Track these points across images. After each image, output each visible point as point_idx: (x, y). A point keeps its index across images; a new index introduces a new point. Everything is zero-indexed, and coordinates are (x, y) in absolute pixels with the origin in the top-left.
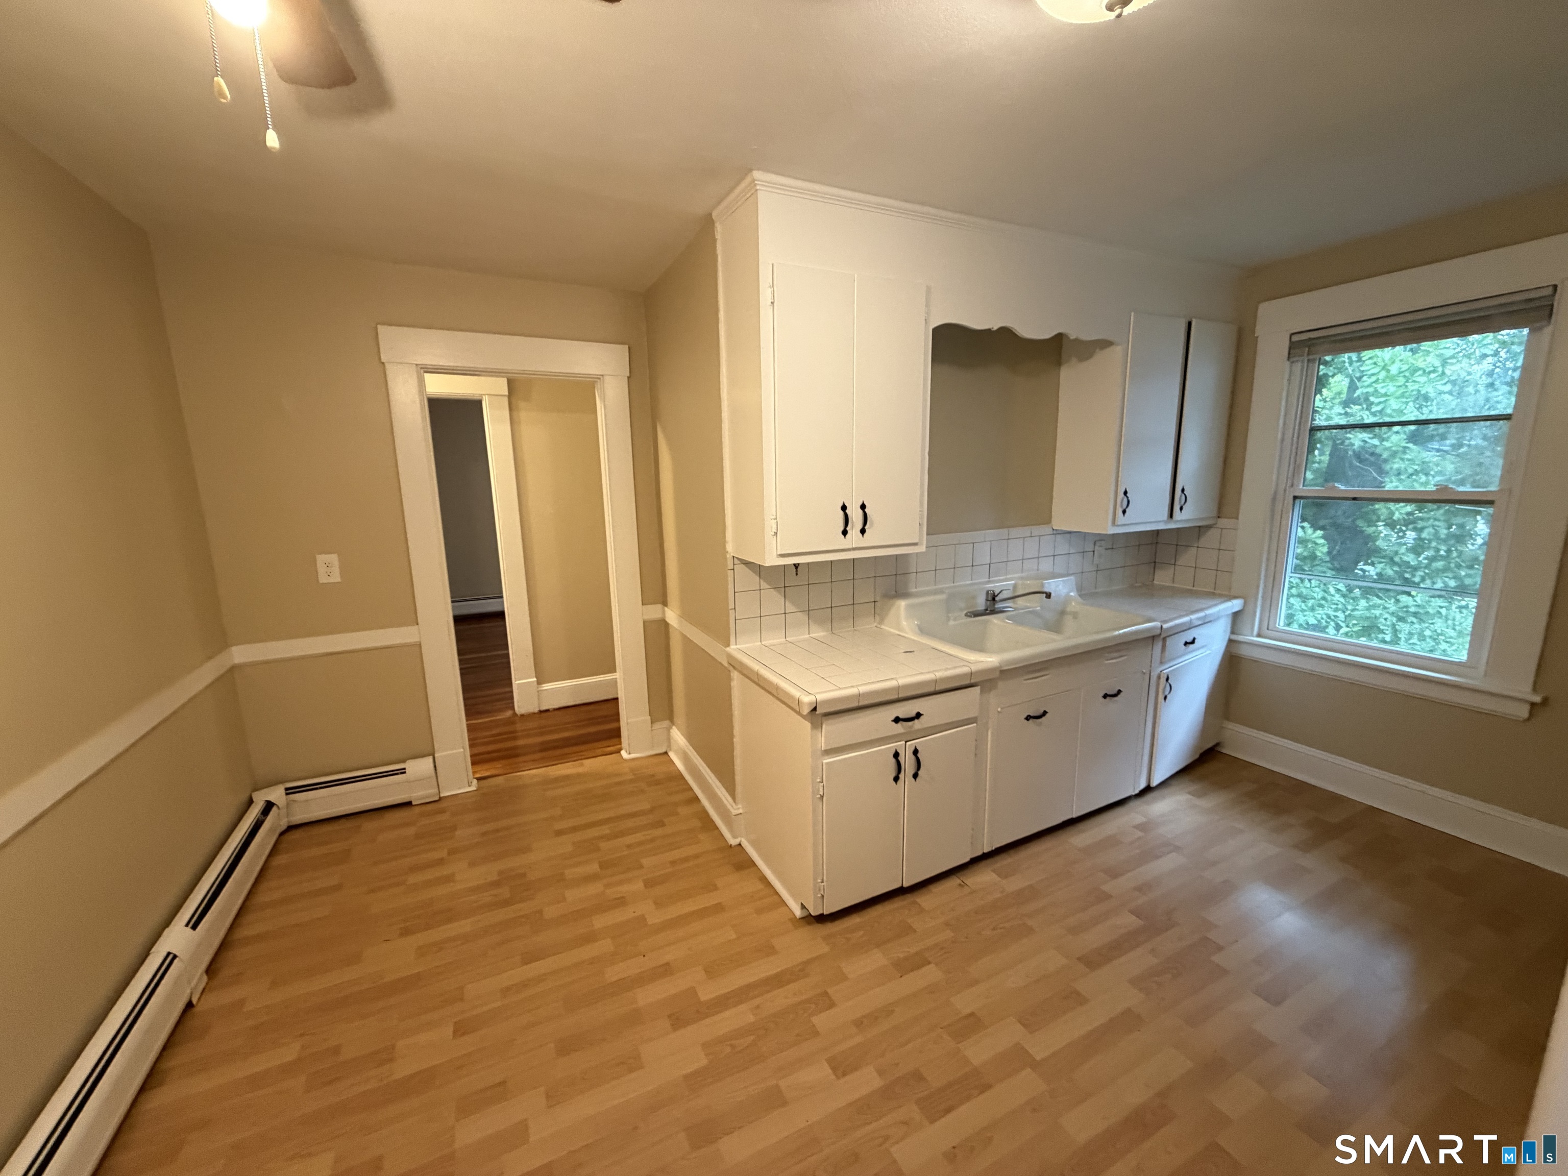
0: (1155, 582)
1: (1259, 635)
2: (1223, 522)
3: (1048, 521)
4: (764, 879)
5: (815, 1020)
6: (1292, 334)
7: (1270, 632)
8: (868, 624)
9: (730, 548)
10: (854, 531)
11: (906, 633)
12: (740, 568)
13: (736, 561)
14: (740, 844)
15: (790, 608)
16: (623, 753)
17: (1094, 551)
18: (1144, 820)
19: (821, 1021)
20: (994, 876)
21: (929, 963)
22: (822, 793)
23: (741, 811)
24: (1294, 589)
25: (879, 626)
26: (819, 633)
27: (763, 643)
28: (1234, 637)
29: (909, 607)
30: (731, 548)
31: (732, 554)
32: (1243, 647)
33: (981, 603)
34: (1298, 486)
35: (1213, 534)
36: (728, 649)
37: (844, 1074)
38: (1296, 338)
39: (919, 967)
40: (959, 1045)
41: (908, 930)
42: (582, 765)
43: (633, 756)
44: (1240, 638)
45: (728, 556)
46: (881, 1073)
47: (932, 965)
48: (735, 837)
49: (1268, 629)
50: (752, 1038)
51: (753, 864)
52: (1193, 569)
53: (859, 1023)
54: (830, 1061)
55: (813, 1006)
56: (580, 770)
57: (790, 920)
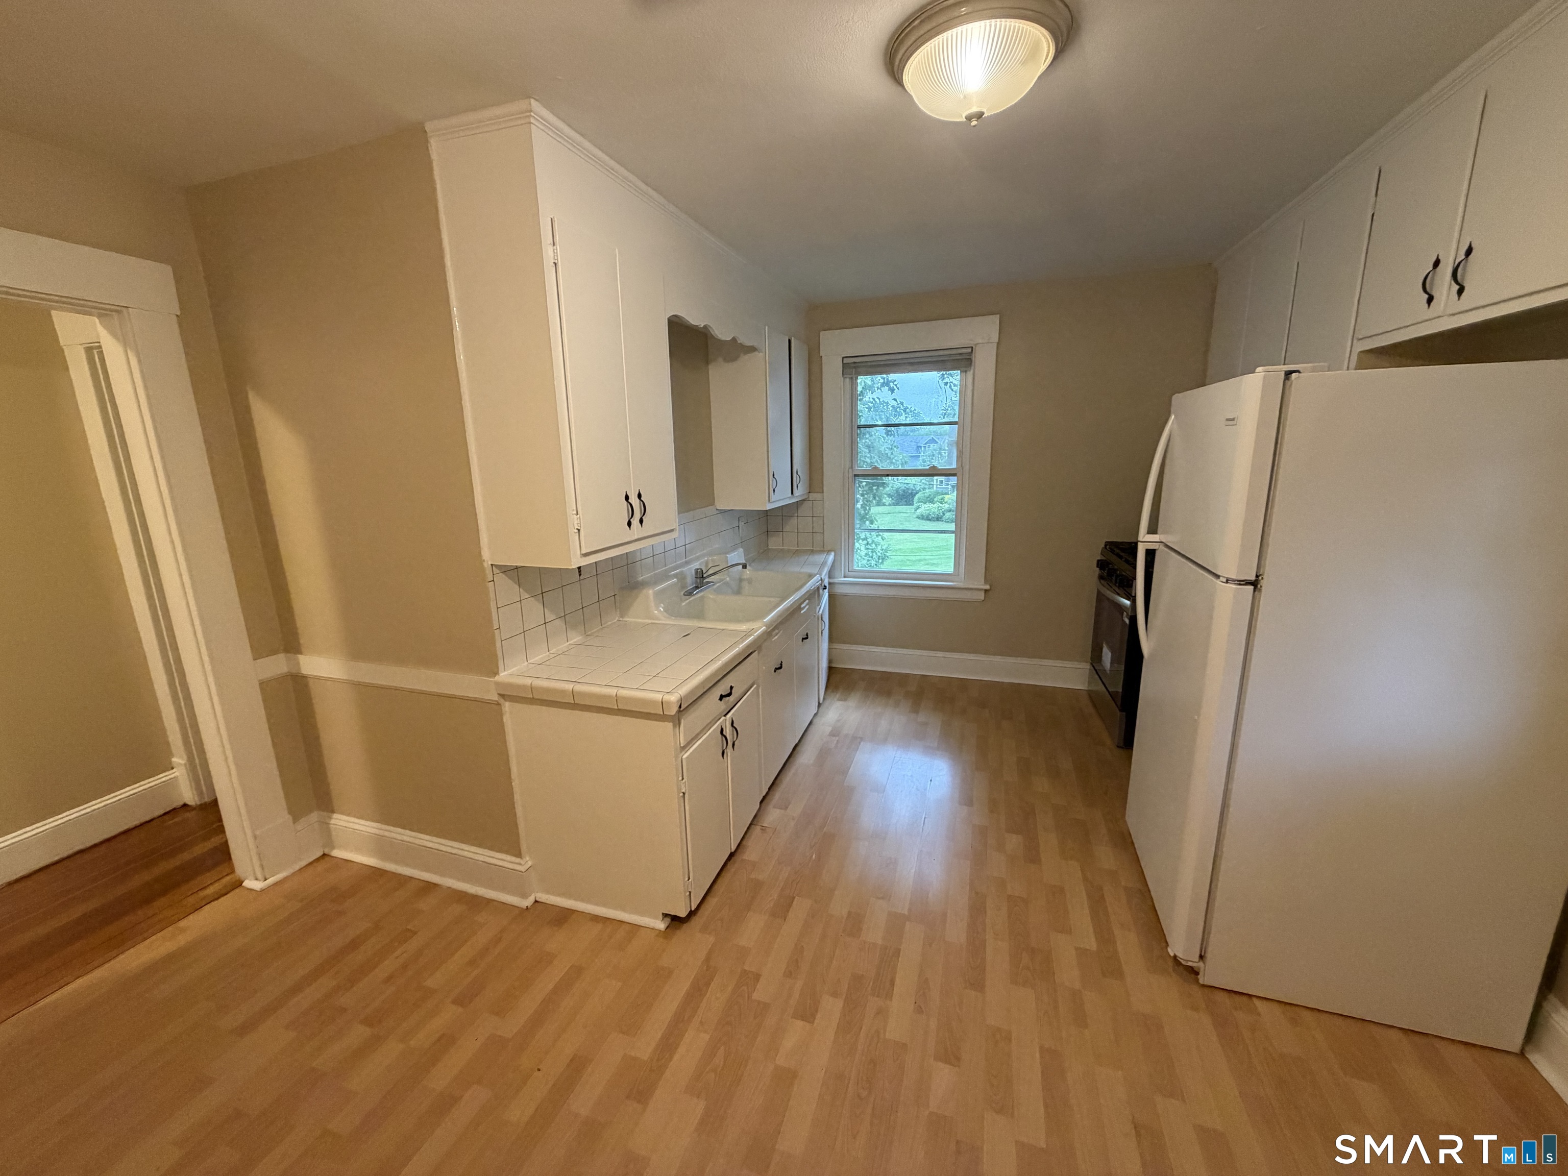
0: (770, 547)
1: (845, 577)
2: (813, 496)
3: (713, 504)
4: (596, 918)
5: (756, 996)
6: (843, 358)
7: (849, 573)
8: (613, 619)
9: (486, 554)
10: (635, 521)
11: (660, 620)
12: (501, 578)
13: (496, 570)
14: (536, 901)
15: (550, 616)
16: (247, 884)
17: (739, 526)
18: (830, 729)
19: (761, 994)
20: (778, 811)
21: (794, 898)
22: (683, 791)
23: (530, 863)
24: (862, 537)
25: (621, 619)
26: (576, 638)
27: (529, 662)
28: (831, 581)
29: (657, 594)
30: (487, 556)
31: (490, 563)
32: (837, 586)
33: (690, 581)
34: (855, 467)
35: (807, 505)
36: (497, 678)
37: (813, 1016)
38: (846, 361)
39: (790, 905)
40: (861, 938)
41: (757, 885)
42: (183, 930)
43: (270, 881)
44: (836, 580)
45: (485, 565)
46: (835, 995)
47: (797, 897)
48: (524, 896)
49: (849, 571)
50: (722, 1048)
51: (571, 912)
52: (797, 533)
53: (789, 974)
54: (796, 1016)
55: (745, 988)
56: (182, 940)
57: (657, 936)
